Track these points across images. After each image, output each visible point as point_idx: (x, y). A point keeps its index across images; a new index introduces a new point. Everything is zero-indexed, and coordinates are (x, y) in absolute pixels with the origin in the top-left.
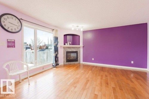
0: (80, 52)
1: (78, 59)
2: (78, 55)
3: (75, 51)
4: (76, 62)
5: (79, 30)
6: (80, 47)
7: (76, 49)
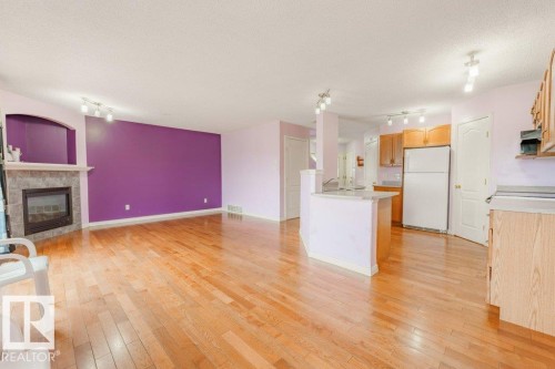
0: (78, 188)
1: (74, 213)
2: (73, 199)
3: (62, 186)
4: (67, 227)
5: (74, 111)
6: (78, 172)
7: (64, 179)
